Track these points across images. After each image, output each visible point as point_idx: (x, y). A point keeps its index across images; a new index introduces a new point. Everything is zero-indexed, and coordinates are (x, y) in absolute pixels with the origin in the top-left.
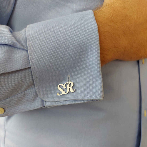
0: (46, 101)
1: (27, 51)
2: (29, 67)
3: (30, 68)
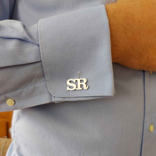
0: (54, 97)
2: (40, 60)
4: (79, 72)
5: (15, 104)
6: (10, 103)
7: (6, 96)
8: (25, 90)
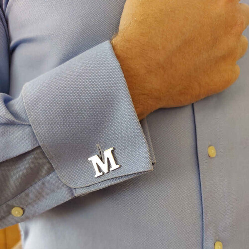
0: (75, 189)
1: (30, 126)
2: (38, 146)
3: (40, 147)
4: (97, 145)
5: (24, 212)
6: (17, 212)
7: (8, 205)
8: (32, 189)
